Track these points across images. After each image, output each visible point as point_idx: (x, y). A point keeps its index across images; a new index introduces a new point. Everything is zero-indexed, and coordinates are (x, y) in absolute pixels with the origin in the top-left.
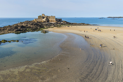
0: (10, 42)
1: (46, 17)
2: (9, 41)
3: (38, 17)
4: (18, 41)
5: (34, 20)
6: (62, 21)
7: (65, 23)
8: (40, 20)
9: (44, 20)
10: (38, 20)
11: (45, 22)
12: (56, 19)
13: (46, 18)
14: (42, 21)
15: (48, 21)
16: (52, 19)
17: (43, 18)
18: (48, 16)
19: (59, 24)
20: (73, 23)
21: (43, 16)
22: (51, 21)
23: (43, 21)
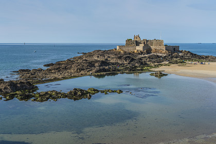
0: (106, 94)
1: (144, 43)
2: (103, 92)
3: (125, 43)
4: (121, 92)
5: (118, 48)
6: (181, 52)
7: (189, 55)
8: (130, 49)
9: (140, 48)
10: (126, 49)
11: (142, 53)
12: (168, 48)
13: (143, 45)
14: (135, 51)
15: (149, 51)
16: (158, 48)
17: (138, 43)
18: (147, 41)
19: (176, 57)
20: (207, 57)
21: (137, 40)
22: (156, 51)
23: (138, 51)
